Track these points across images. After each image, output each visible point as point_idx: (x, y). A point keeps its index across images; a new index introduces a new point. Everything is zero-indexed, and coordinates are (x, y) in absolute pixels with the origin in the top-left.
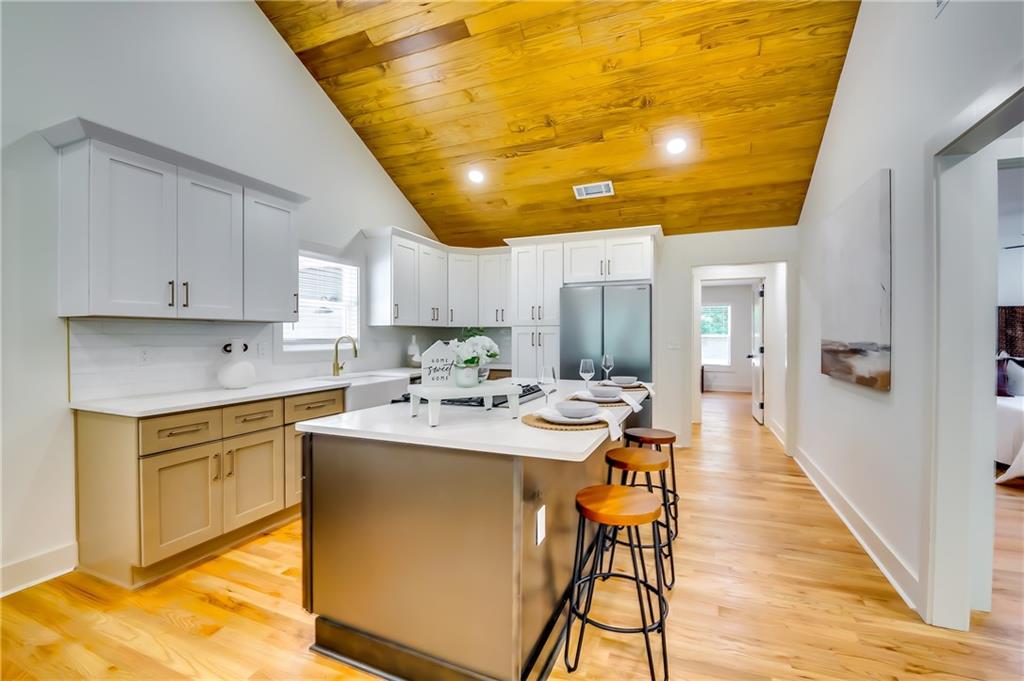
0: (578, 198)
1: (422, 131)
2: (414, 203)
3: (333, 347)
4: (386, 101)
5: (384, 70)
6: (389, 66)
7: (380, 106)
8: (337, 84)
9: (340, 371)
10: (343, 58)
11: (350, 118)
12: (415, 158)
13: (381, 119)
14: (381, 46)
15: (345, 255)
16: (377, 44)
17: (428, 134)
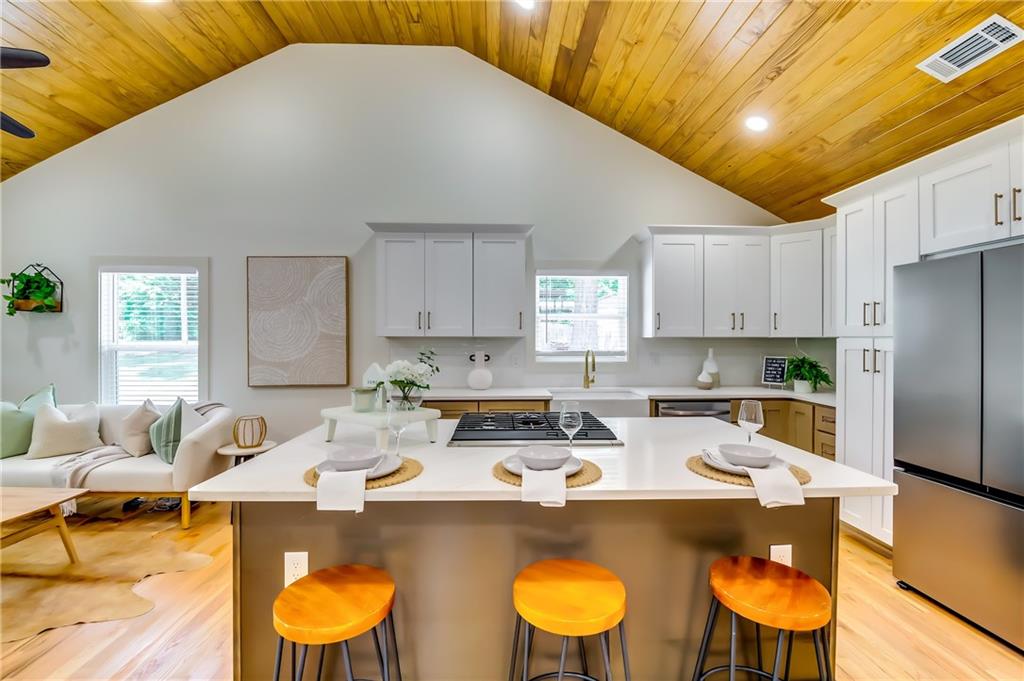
0: (946, 80)
1: (665, 103)
2: (721, 183)
3: (583, 359)
4: (620, 92)
5: (596, 67)
6: (594, 60)
7: (618, 100)
8: (584, 101)
9: (590, 384)
10: (568, 77)
11: (611, 124)
12: (683, 135)
13: (629, 112)
14: (578, 47)
15: (611, 266)
16: (575, 47)
17: (672, 102)
